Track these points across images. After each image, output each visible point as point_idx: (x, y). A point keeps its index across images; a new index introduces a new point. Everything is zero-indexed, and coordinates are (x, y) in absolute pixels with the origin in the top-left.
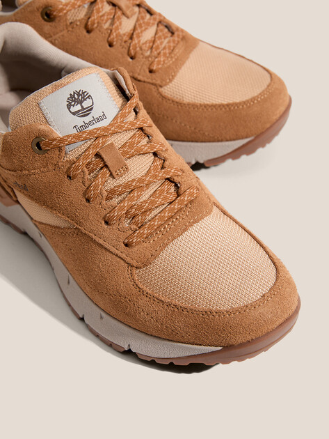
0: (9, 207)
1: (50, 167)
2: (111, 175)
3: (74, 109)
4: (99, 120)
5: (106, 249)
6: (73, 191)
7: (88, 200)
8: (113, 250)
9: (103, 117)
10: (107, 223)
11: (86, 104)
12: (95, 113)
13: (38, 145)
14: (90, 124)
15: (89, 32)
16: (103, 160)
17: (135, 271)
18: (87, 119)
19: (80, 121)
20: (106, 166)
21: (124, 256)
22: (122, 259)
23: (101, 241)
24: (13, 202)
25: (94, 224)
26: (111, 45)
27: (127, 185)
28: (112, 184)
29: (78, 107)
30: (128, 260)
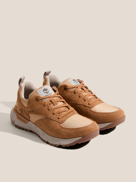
0: (27, 124)
1: (40, 104)
2: (54, 105)
3: (45, 92)
4: (50, 94)
5: (54, 120)
6: (45, 109)
7: (49, 110)
8: (55, 120)
9: (51, 94)
10: (53, 115)
11: (47, 91)
12: (49, 93)
13: (37, 99)
14: (48, 95)
15: (75, 93)
16: (52, 102)
17: (61, 124)
18: (48, 94)
19: (46, 94)
20: (53, 103)
21: (58, 121)
22: (57, 122)
23: (52, 119)
24: (28, 121)
25: (50, 115)
26: (80, 97)
27: (57, 107)
28: (54, 107)
29: (46, 92)
30: (59, 122)
